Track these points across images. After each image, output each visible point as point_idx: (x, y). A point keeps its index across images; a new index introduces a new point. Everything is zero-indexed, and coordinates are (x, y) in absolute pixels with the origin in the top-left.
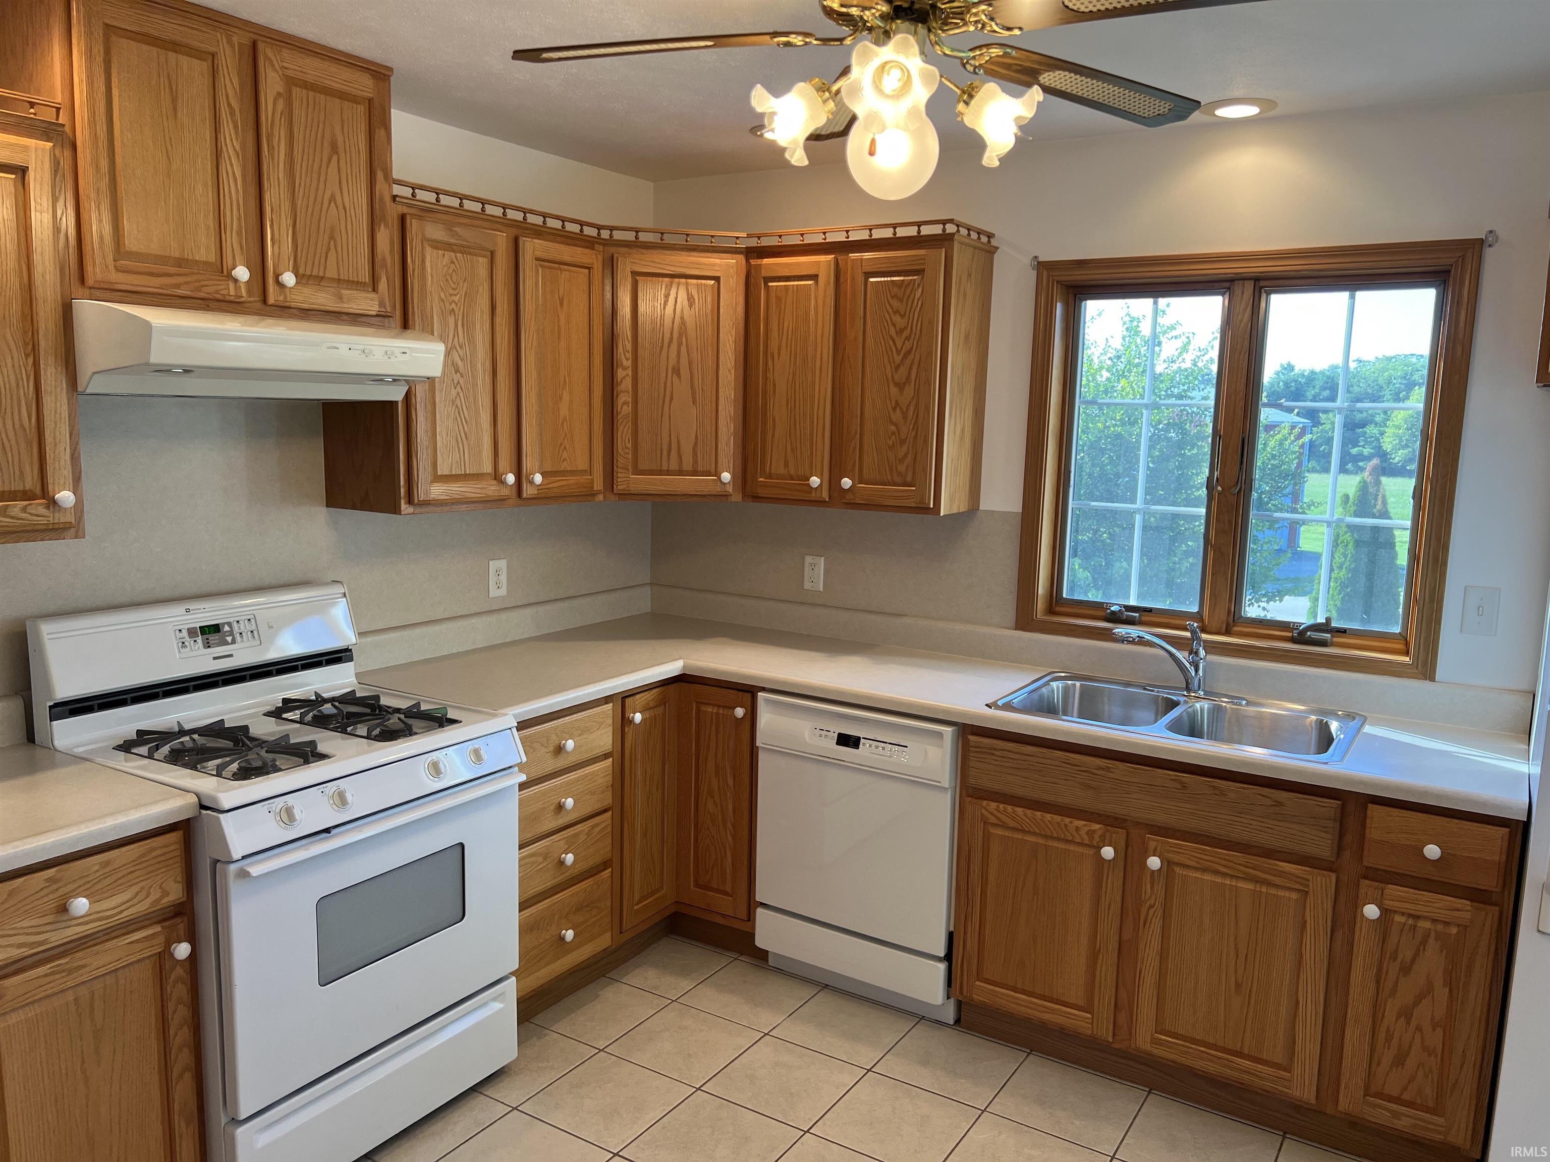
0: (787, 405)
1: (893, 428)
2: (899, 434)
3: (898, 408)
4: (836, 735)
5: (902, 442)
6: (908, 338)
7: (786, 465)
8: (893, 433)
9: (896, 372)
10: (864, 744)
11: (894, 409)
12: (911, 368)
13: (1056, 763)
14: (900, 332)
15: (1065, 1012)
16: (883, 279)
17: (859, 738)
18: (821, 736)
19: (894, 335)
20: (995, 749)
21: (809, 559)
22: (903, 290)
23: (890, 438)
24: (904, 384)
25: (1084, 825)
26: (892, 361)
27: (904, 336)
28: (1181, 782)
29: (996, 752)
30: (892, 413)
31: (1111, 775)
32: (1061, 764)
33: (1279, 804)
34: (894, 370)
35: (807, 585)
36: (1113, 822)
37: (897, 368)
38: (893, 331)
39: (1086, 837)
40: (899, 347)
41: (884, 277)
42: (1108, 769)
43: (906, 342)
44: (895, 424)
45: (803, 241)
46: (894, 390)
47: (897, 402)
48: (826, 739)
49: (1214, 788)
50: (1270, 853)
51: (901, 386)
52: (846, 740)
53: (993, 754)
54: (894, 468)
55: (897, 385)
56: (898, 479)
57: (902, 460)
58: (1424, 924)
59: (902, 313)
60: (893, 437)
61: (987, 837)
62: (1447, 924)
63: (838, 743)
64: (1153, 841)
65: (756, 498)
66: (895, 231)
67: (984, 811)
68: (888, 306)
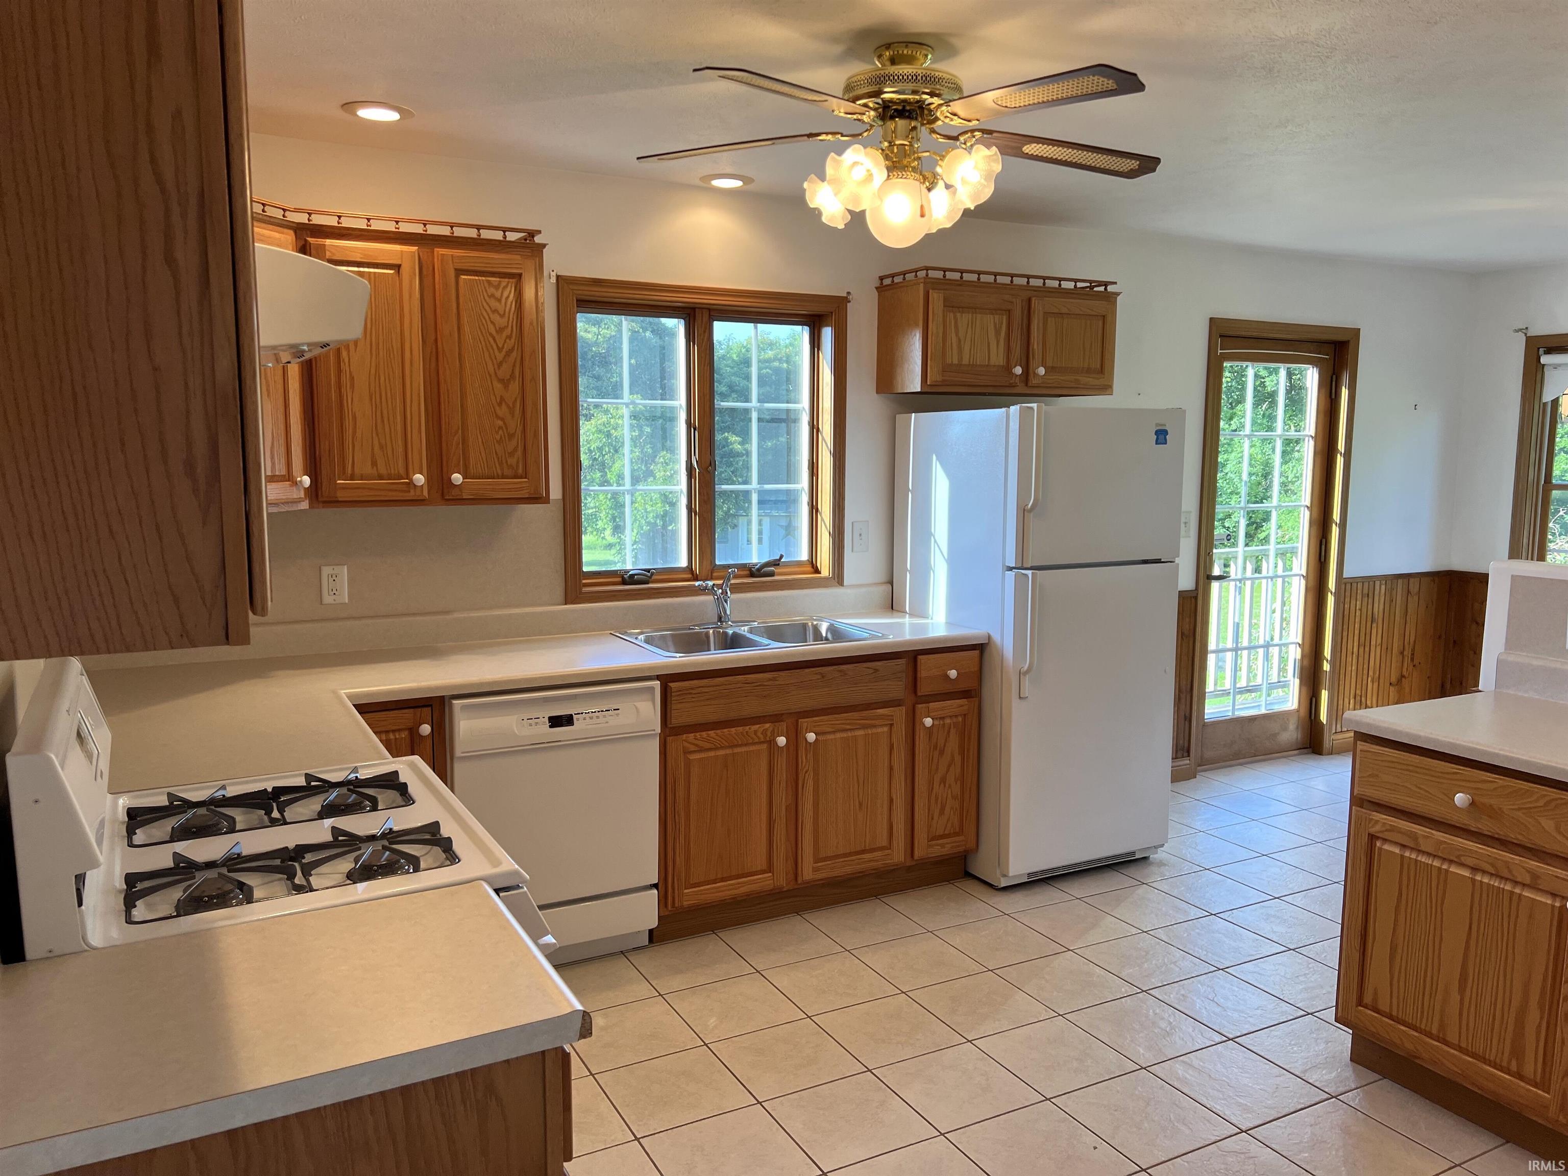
0: (371, 400)
1: (500, 423)
2: (507, 429)
3: (504, 404)
4: (546, 720)
5: (511, 436)
6: (509, 337)
7: (374, 464)
8: (500, 428)
9: (499, 368)
10: (578, 720)
11: (500, 404)
12: (514, 366)
13: (739, 685)
14: (500, 330)
15: (754, 880)
16: (469, 277)
17: (571, 715)
18: (531, 725)
19: (494, 333)
20: (692, 689)
21: (326, 571)
22: (500, 290)
23: (497, 433)
24: (509, 380)
25: (760, 727)
26: (493, 358)
27: (505, 334)
28: (821, 674)
29: (691, 691)
30: (497, 408)
31: (777, 683)
32: (742, 685)
33: (876, 670)
34: (496, 366)
35: (328, 599)
36: (776, 718)
37: (500, 364)
38: (492, 330)
39: (761, 736)
40: (500, 346)
41: (477, 276)
42: (774, 679)
43: (508, 340)
44: (502, 419)
45: (398, 229)
46: (498, 386)
47: (502, 398)
48: (538, 726)
49: (840, 671)
50: (869, 706)
51: (505, 383)
52: (556, 722)
53: (691, 694)
54: (504, 461)
55: (501, 381)
56: (507, 472)
57: (511, 454)
58: (948, 721)
59: (502, 313)
60: (501, 432)
61: (688, 763)
62: (956, 716)
63: (551, 727)
64: (804, 722)
65: (333, 502)
66: (505, 234)
67: (686, 744)
68: (485, 304)
